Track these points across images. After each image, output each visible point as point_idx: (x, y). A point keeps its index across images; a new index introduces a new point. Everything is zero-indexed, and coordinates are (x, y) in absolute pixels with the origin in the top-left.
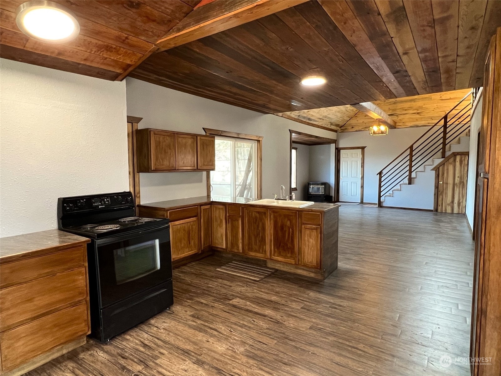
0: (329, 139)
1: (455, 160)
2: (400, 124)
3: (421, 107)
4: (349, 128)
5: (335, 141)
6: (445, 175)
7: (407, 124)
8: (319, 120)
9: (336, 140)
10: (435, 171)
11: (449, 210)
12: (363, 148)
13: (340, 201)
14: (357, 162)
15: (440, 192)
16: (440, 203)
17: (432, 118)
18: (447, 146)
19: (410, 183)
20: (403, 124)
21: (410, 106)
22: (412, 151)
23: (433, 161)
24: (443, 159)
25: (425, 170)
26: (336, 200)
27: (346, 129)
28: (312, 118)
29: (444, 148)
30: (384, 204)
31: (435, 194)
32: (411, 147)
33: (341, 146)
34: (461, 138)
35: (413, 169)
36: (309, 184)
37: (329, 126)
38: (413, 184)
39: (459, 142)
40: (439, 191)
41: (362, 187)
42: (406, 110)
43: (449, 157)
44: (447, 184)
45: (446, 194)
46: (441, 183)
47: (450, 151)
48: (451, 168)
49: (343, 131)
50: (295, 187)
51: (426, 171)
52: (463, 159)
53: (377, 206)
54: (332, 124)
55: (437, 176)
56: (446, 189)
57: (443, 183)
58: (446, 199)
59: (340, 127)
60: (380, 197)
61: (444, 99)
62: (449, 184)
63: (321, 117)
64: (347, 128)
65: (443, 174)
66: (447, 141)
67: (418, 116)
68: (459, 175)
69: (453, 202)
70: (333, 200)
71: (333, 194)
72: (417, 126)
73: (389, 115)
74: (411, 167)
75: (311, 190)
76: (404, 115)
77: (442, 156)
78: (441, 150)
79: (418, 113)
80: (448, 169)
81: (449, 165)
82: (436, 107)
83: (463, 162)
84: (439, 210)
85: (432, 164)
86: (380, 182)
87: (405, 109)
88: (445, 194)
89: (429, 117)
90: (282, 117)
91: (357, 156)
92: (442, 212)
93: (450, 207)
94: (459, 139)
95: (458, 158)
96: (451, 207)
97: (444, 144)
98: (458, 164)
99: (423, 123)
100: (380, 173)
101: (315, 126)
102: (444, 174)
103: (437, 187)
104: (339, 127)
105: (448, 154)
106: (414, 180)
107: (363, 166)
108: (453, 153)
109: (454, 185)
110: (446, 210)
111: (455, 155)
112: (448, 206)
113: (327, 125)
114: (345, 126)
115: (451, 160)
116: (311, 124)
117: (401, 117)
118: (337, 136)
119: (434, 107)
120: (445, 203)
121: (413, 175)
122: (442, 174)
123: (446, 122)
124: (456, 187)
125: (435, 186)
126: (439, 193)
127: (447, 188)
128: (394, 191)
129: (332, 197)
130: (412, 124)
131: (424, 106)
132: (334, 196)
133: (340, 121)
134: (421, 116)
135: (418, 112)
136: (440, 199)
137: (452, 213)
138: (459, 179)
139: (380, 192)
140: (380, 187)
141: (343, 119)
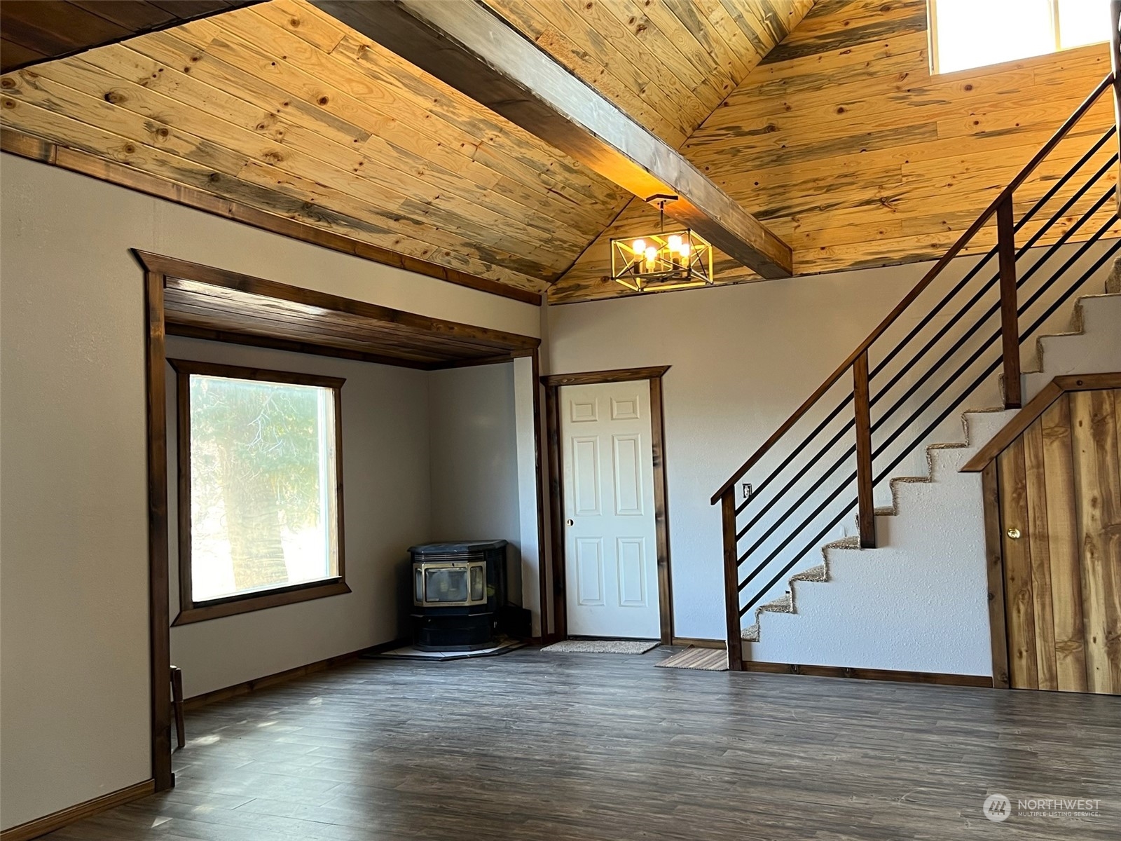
0: (485, 331)
1: (1068, 418)
2: (810, 257)
3: (892, 174)
4: (591, 282)
5: (531, 347)
6: (1031, 491)
7: (840, 252)
8: (392, 224)
9: (538, 341)
10: (979, 475)
11: (1068, 682)
12: (655, 375)
13: (571, 631)
14: (635, 441)
15: (1019, 582)
16: (1019, 639)
17: (944, 223)
18: (1026, 350)
19: (869, 540)
20: (824, 254)
21: (845, 171)
22: (864, 378)
23: (967, 425)
24: (1013, 412)
25: (932, 469)
26: (551, 630)
27: (578, 287)
28: (334, 205)
29: (1010, 358)
30: (762, 653)
31: (991, 597)
32: (859, 359)
33: (561, 365)
34: (1082, 303)
35: (878, 466)
36: (414, 557)
37: (475, 266)
38: (886, 543)
39: (1078, 325)
40: (1009, 574)
41: (664, 560)
42: (829, 189)
43: (1041, 403)
44: (1044, 538)
45: (1046, 590)
46: (1018, 534)
47: (1041, 371)
48: (1053, 455)
49: (566, 298)
50: (335, 575)
51: (937, 475)
52: (1107, 407)
53: (725, 662)
54: (488, 256)
55: (992, 498)
56: (1041, 565)
57: (1025, 534)
58: (1048, 617)
59: (554, 279)
60: (734, 614)
61: (987, 130)
62: (1056, 538)
63: (393, 207)
64: (583, 283)
65: (1021, 490)
66: (1024, 323)
67: (882, 214)
68: (1096, 493)
69: (1081, 631)
70: (537, 631)
71: (532, 599)
72: (886, 263)
73: (758, 215)
74: (865, 455)
75: (420, 589)
76: (825, 215)
77: (1007, 397)
78: (1000, 369)
79: (883, 202)
80: (1040, 464)
81: (1046, 441)
82: (961, 168)
83: (1110, 426)
84: (1021, 682)
85: (963, 440)
86: (730, 537)
87: (821, 183)
88: (1042, 596)
89: (934, 216)
90: (44, 161)
91: (634, 411)
92: (1033, 691)
93: (1069, 659)
94: (1078, 309)
95: (1083, 404)
96: (1077, 660)
97: (1011, 337)
98: (1083, 433)
99: (911, 245)
100: (726, 494)
101: (375, 256)
102: (1025, 487)
103: (997, 556)
104: (547, 279)
105: (1033, 385)
106: (887, 521)
107: (660, 460)
108: (1057, 380)
109: (1078, 544)
110: (1053, 677)
111: (1065, 388)
112: (1060, 655)
113: (466, 262)
114: (573, 272)
115: (1052, 417)
116: (340, 245)
117: (809, 223)
118: (543, 323)
119: (952, 172)
120: (1045, 640)
121: (881, 496)
122: (1015, 490)
123: (1007, 231)
124: (1088, 555)
125: (990, 551)
126: (1012, 588)
127: (1045, 563)
128: (797, 584)
129: (528, 613)
130: (860, 253)
131: (906, 169)
132: (537, 609)
133: (538, 243)
134: (898, 215)
135: (885, 194)
136: (1018, 620)
137: (1086, 694)
138: (1097, 513)
139: (733, 588)
140: (732, 563)
141: (546, 236)
